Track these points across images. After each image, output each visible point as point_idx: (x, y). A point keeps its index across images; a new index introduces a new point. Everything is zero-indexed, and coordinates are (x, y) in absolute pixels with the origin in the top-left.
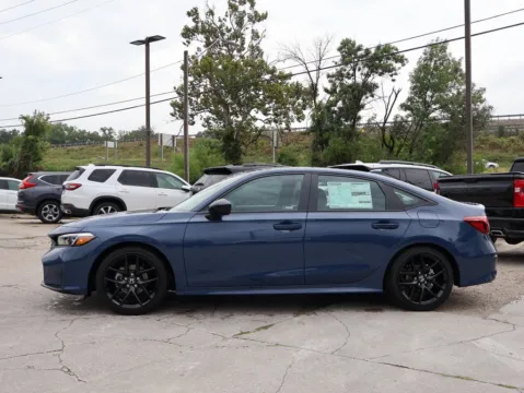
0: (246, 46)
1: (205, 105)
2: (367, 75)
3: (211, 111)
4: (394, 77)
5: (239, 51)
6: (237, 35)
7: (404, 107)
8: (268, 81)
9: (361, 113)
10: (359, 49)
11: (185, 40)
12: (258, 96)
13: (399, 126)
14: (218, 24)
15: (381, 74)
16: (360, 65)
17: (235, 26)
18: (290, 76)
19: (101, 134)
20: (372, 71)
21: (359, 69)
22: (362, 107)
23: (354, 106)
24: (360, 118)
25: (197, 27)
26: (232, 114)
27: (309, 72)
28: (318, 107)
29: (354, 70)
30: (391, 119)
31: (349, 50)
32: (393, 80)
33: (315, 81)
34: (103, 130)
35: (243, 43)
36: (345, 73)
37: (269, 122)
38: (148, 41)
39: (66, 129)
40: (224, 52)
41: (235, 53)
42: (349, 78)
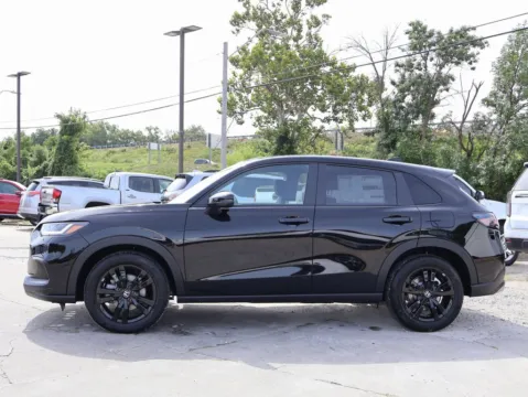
0: (304, 34)
1: (258, 101)
2: (441, 66)
3: (262, 109)
4: (474, 65)
5: (296, 40)
6: (293, 22)
7: (487, 102)
8: (328, 74)
9: (435, 110)
10: (431, 35)
11: (234, 28)
12: (315, 91)
13: (480, 124)
14: (273, 9)
15: (457, 63)
16: (433, 54)
17: (292, 12)
18: (353, 68)
19: (146, 134)
20: (447, 62)
21: (432, 59)
22: (437, 102)
23: (426, 105)
24: (433, 116)
25: (247, 14)
26: (286, 112)
27: (373, 64)
28: (385, 103)
29: (425, 59)
30: (470, 118)
31: (420, 36)
32: (473, 69)
33: (381, 74)
34: (149, 129)
35: (299, 31)
36: (415, 63)
37: (327, 120)
38: (182, 32)
39: (108, 128)
40: (278, 41)
41: (291, 42)
42: (421, 70)
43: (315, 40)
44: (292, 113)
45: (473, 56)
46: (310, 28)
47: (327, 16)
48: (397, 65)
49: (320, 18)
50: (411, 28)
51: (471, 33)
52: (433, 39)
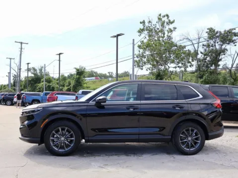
0: (166, 35)
1: (148, 61)
2: (222, 45)
3: (150, 64)
5: (163, 38)
6: (162, 31)
8: (175, 50)
10: (217, 33)
11: (139, 34)
12: (170, 56)
14: (154, 27)
15: (228, 44)
16: (218, 41)
18: (185, 47)
19: (108, 75)
20: (224, 43)
21: (217, 43)
23: (216, 61)
24: (219, 65)
25: (144, 28)
26: (159, 65)
27: (193, 44)
28: (199, 60)
29: (215, 43)
31: (212, 34)
32: (235, 45)
33: (196, 49)
35: (164, 34)
36: (211, 44)
37: (175, 68)
38: (117, 36)
40: (156, 38)
41: (161, 39)
42: (213, 47)
43: (170, 38)
44: (162, 66)
45: (235, 40)
46: (168, 33)
47: (175, 28)
48: (203, 45)
49: (172, 29)
50: (208, 31)
51: (233, 31)
52: (218, 34)
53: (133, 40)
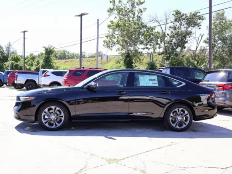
0: (136, 16)
2: (187, 28)
4: (200, 27)
5: (133, 18)
6: (131, 11)
7: (205, 42)
9: (186, 45)
10: (183, 15)
11: (109, 13)
13: (203, 50)
14: (124, 6)
15: (194, 27)
16: (184, 23)
17: (131, 7)
20: (189, 26)
21: (183, 25)
22: (187, 42)
23: (182, 43)
24: (185, 48)
25: (114, 8)
26: (129, 46)
29: (181, 25)
30: (199, 48)
31: (178, 16)
32: (200, 28)
33: (164, 31)
35: (134, 15)
36: (177, 27)
37: (144, 49)
38: (81, 15)
39: (66, 52)
40: (126, 19)
41: (131, 19)
42: (179, 29)
43: (139, 18)
44: (131, 47)
45: (199, 23)
46: (138, 13)
47: (145, 9)
48: (170, 27)
49: (142, 9)
50: (175, 13)
51: (198, 14)
52: (184, 17)
53: (98, 20)
